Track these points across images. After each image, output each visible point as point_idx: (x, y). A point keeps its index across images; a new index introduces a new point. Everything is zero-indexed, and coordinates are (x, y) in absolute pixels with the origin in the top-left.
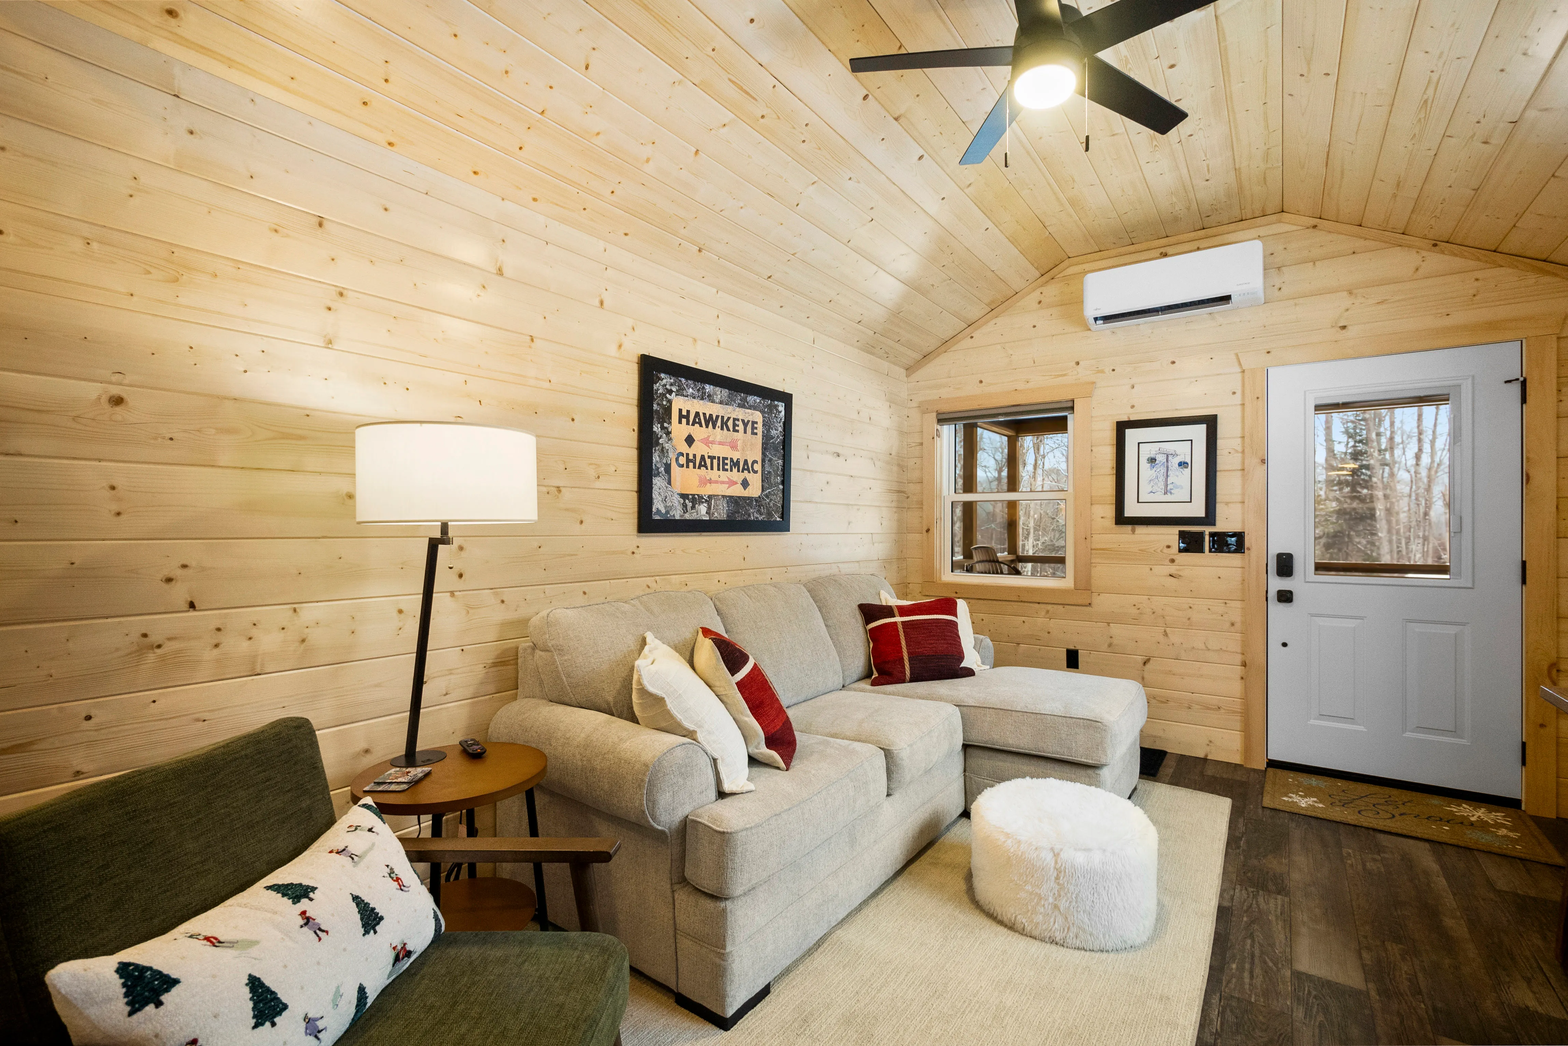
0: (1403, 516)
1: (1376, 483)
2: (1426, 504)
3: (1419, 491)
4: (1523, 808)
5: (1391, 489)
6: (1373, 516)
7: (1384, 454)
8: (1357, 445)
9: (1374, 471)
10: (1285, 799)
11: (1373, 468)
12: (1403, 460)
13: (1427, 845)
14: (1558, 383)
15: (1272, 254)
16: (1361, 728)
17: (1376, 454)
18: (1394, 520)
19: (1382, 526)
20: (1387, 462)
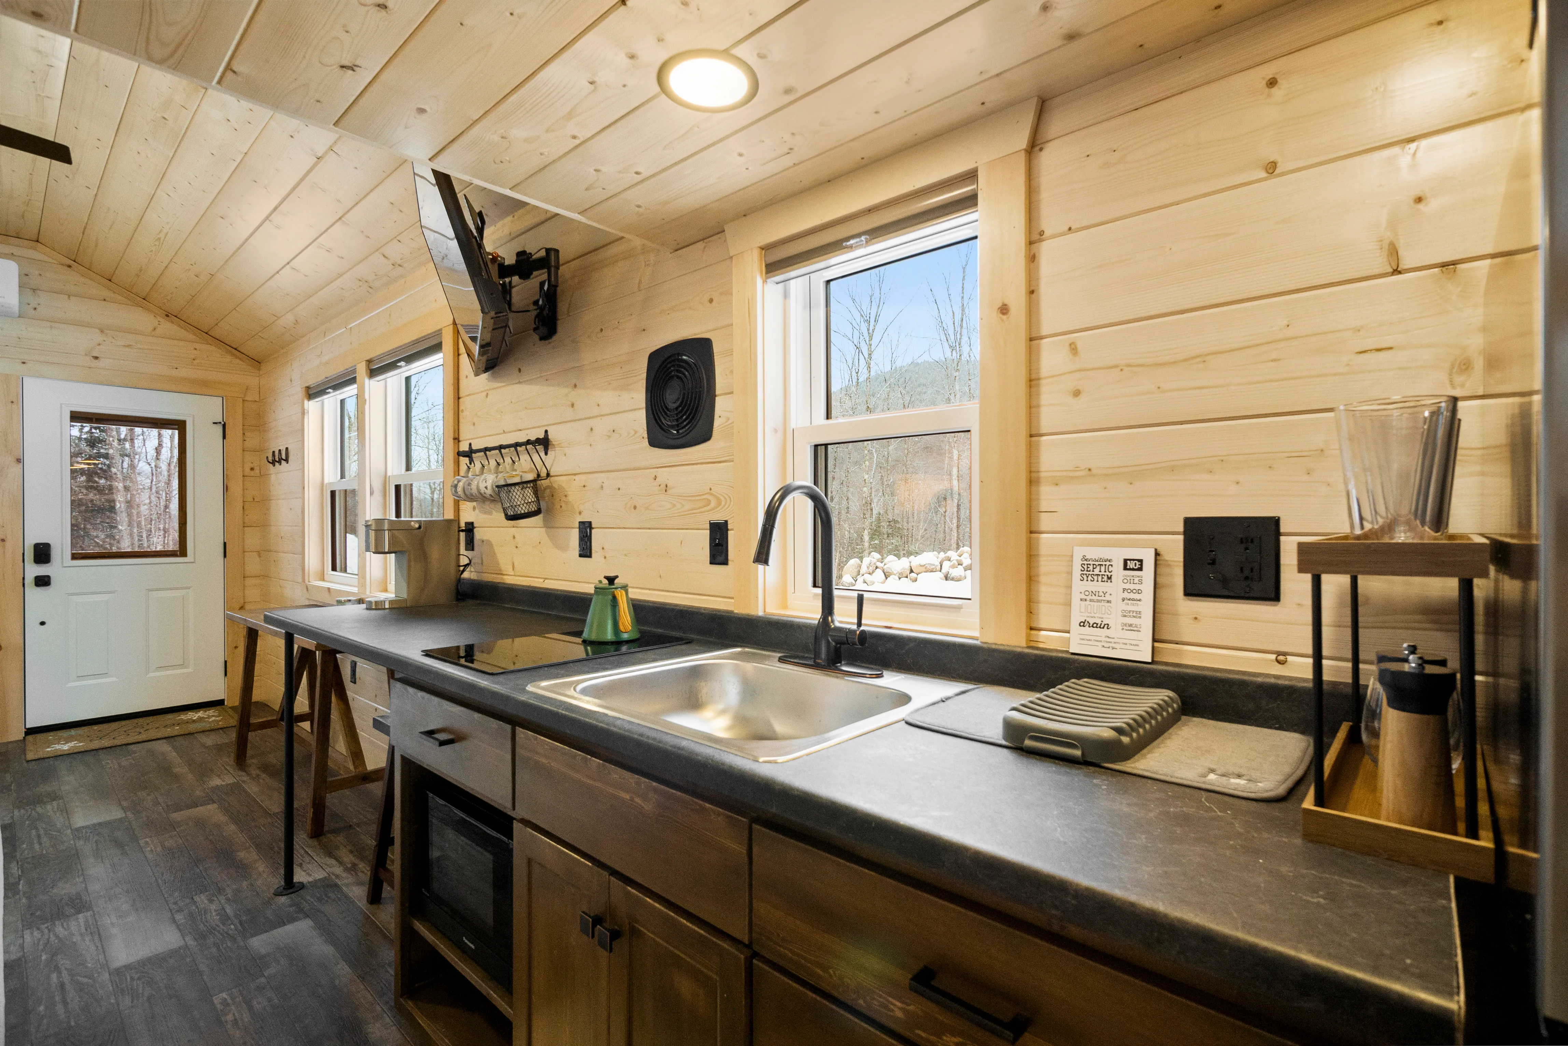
0: (144, 509)
1: (115, 474)
2: (166, 497)
3: (160, 485)
4: (226, 703)
5: (132, 481)
6: (112, 509)
7: (123, 444)
8: (93, 431)
9: (114, 461)
10: (48, 749)
11: (113, 458)
12: (144, 450)
13: (165, 741)
14: (243, 429)
15: (27, 275)
16: (114, 679)
17: (115, 443)
18: (134, 512)
19: (122, 518)
20: (128, 452)
